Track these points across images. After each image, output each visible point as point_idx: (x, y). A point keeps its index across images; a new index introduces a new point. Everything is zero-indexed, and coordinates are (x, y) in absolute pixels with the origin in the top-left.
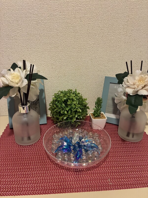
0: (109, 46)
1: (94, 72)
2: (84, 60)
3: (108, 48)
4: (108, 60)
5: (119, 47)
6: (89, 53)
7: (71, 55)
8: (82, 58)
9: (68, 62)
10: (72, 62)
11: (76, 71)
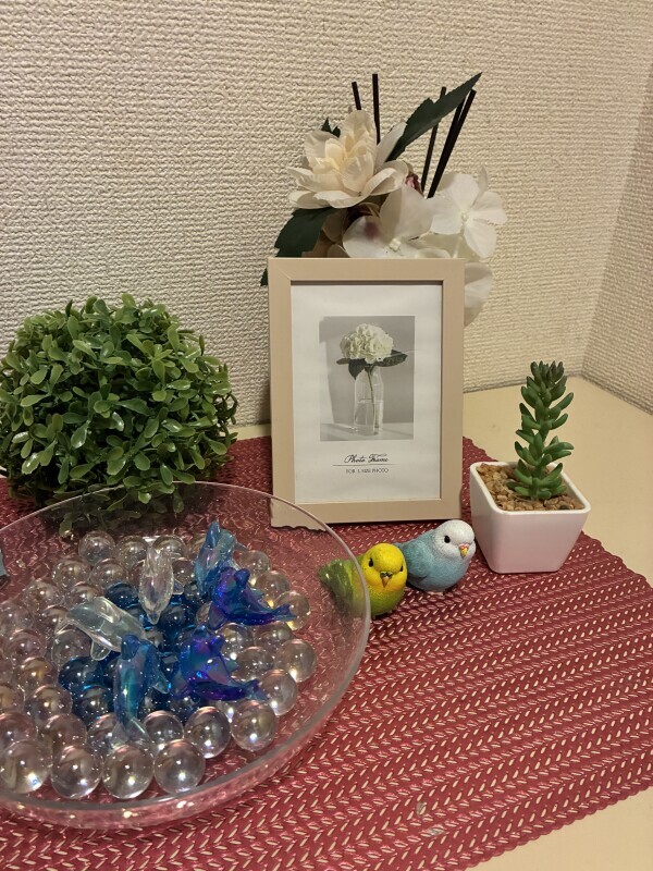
0: (302, 22)
1: (226, 185)
2: (161, 102)
3: (295, 31)
4: (301, 111)
5: (357, 30)
6: (189, 60)
7: (70, 70)
8: (146, 88)
9: (57, 118)
10: (82, 116)
11: (118, 177)
